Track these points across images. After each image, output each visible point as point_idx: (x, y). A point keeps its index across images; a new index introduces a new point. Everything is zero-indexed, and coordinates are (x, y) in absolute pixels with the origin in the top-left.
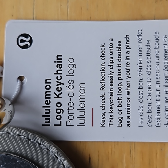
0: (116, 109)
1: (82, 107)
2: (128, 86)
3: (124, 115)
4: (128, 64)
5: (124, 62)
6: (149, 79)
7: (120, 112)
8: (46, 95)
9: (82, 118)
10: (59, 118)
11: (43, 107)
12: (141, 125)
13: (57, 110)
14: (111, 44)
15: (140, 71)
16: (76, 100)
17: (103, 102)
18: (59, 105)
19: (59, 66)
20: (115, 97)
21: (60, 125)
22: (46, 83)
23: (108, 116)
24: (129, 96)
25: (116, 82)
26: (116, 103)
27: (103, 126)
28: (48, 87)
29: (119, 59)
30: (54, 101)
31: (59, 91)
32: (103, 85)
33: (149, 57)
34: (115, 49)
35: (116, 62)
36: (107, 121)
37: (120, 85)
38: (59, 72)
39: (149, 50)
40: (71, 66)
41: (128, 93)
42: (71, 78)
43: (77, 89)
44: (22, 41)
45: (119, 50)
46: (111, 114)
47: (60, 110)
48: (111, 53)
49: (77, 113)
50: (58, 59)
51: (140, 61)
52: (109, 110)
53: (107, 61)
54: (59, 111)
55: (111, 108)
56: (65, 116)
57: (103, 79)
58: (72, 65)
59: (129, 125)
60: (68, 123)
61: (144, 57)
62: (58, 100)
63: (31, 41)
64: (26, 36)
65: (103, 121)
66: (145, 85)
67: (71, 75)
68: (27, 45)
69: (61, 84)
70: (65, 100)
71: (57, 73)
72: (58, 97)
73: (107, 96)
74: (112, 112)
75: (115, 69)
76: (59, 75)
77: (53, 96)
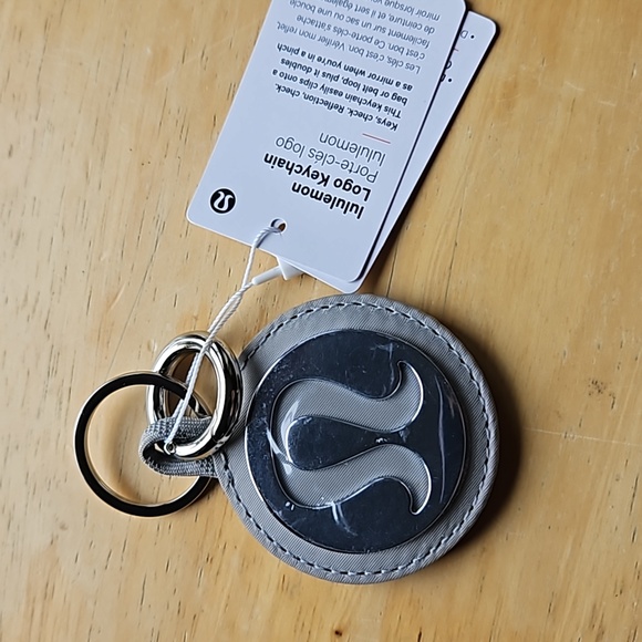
0: (378, 99)
1: (356, 150)
2: (352, 69)
3: (392, 89)
4: (319, 59)
5: (315, 65)
6: (354, 35)
7: (385, 94)
8: (316, 197)
9: (371, 155)
10: (357, 190)
11: (331, 207)
12: (416, 69)
13: (344, 188)
14: (282, 74)
15: (337, 44)
16: (342, 155)
17: (361, 115)
18: (338, 183)
19: (281, 162)
20: (360, 94)
21: (369, 191)
22: (297, 191)
23: (383, 115)
24: (367, 74)
25: (338, 85)
26: (369, 96)
27: (395, 127)
28: (305, 191)
29: (308, 70)
30: (330, 189)
31: (317, 176)
32: (336, 107)
33: (323, 25)
34: (290, 71)
35: (310, 76)
36: (390, 118)
37: (347, 81)
38: (290, 167)
39: (312, 22)
40: (289, 145)
41: (363, 73)
42: (306, 152)
43: (326, 149)
44: (221, 205)
45: (295, 66)
46: (383, 108)
47: (346, 183)
48: (294, 79)
49: (361, 160)
50: (270, 162)
51: (322, 39)
52: (376, 109)
53: (303, 88)
54: (347, 187)
55: (374, 105)
56: (358, 180)
57: (326, 103)
58: (287, 143)
59: (410, 88)
60: (371, 178)
61: (319, 32)
62: (331, 182)
63: (227, 192)
64: (216, 196)
65: (389, 124)
66: (361, 44)
67: (302, 149)
68: (230, 199)
69: (308, 170)
70: (335, 172)
71: (291, 170)
72: (325, 180)
73: (354, 105)
74: (380, 107)
75: (321, 80)
76: (295, 168)
77: (321, 189)
